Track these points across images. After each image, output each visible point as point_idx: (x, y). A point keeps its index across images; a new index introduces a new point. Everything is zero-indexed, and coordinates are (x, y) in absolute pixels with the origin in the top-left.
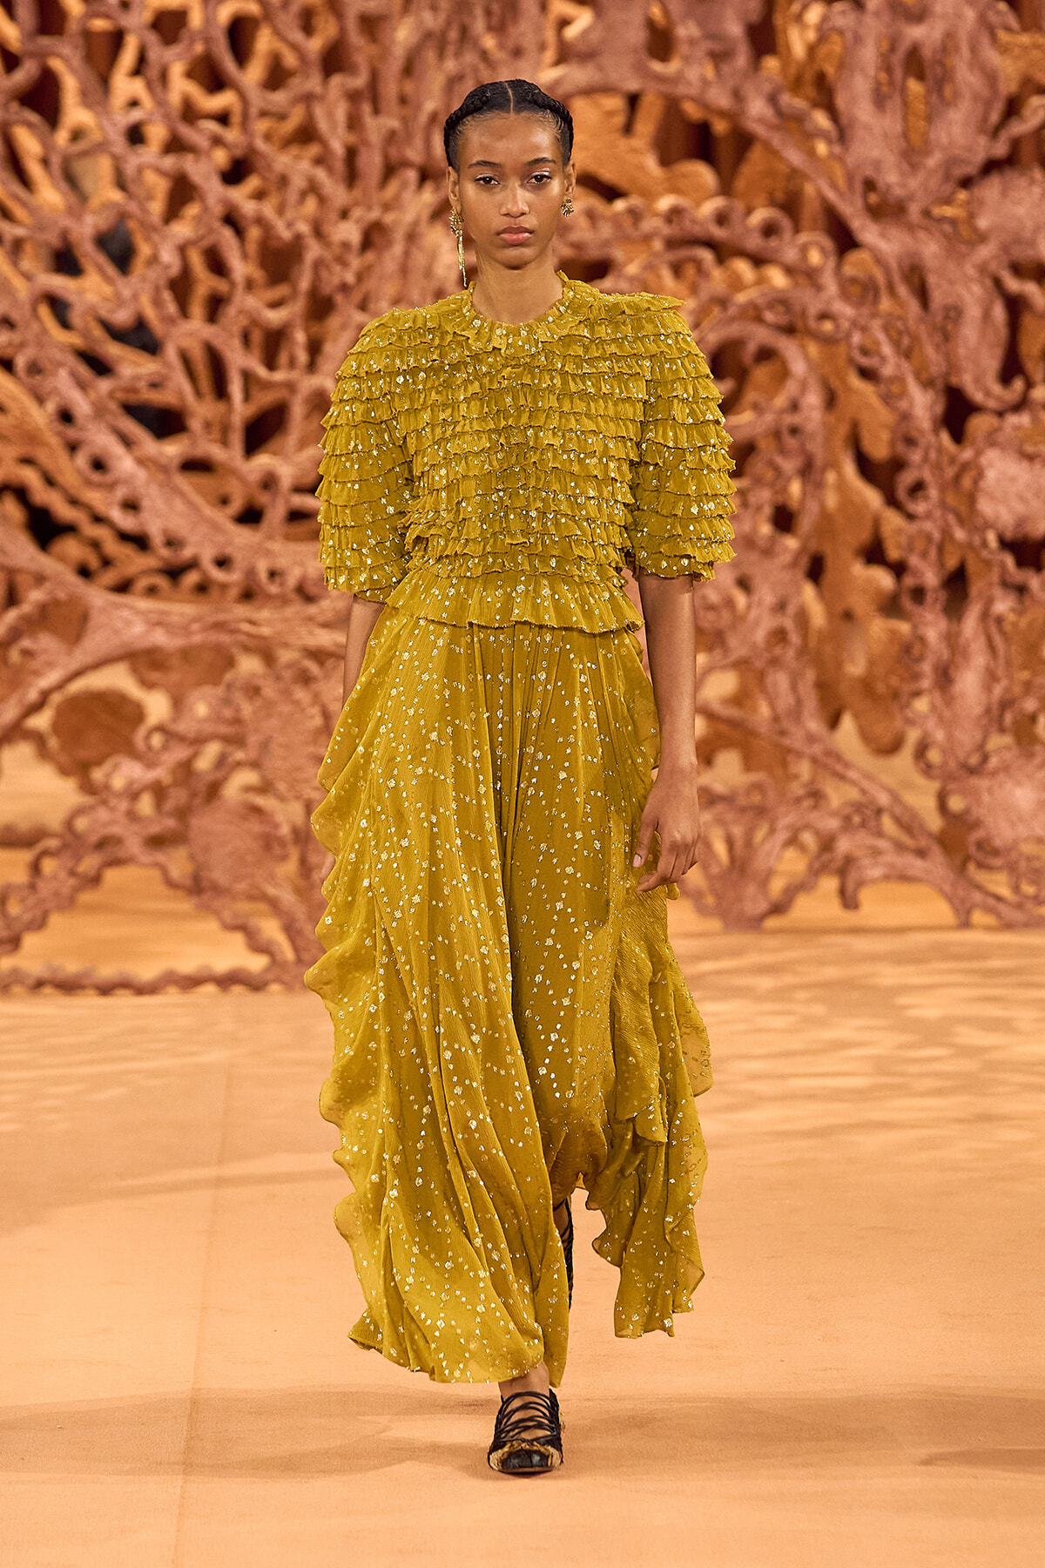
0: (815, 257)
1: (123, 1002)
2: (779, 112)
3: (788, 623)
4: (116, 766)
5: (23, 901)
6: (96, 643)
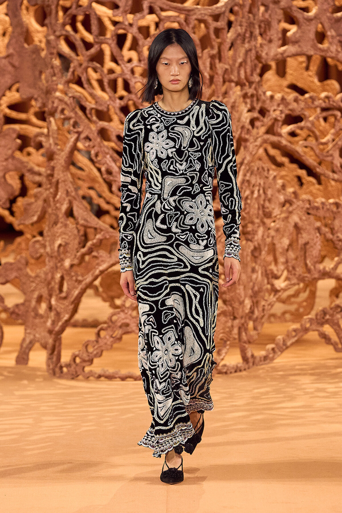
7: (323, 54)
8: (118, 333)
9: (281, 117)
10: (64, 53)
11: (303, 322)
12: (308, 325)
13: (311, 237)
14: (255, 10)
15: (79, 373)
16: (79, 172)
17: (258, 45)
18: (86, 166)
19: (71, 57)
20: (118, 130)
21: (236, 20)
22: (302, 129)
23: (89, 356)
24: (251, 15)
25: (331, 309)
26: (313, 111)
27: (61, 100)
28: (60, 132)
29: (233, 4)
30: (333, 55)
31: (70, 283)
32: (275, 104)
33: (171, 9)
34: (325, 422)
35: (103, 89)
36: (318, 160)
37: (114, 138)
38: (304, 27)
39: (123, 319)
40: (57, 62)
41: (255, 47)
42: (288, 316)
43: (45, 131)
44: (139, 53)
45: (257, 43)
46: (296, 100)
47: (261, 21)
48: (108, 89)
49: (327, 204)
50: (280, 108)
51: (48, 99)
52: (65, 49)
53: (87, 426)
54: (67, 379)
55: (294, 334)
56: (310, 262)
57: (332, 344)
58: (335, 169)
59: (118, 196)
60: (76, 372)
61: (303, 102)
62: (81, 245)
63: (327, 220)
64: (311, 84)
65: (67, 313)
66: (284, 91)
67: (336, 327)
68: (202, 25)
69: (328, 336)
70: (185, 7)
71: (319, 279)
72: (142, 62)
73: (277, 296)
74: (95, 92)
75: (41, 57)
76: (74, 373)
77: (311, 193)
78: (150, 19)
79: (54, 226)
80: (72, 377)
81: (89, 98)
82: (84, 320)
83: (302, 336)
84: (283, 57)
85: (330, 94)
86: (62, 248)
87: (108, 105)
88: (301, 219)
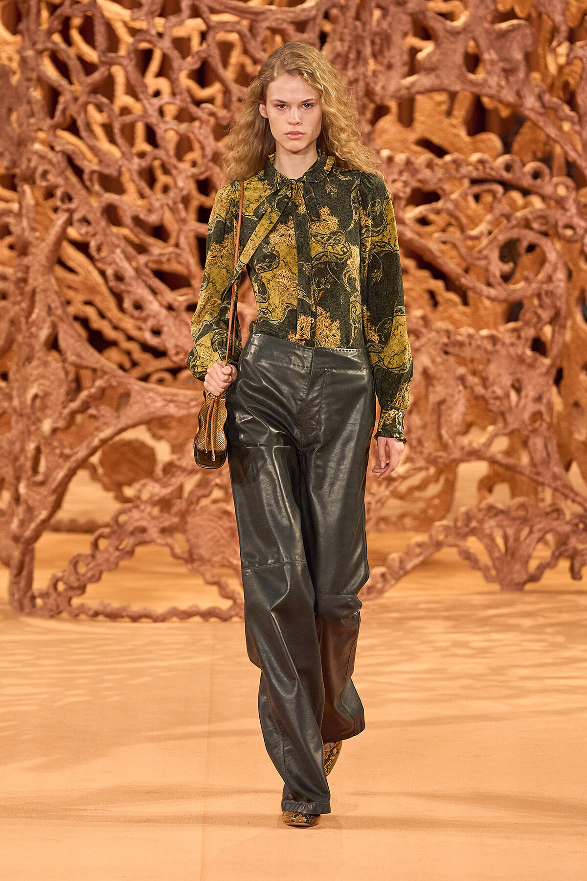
0: (562, 191)
1: (145, 625)
2: (544, 106)
3: (543, 409)
4: (144, 485)
5: (88, 565)
6: (133, 411)
7: (475, 90)
8: (128, 543)
9: (405, 192)
10: (49, 78)
11: (434, 532)
12: (441, 537)
13: (450, 391)
14: (365, 15)
15: (62, 608)
16: (69, 276)
17: (370, 73)
18: (80, 265)
19: (60, 85)
20: (134, 208)
21: (334, 31)
22: (438, 212)
23: (79, 580)
24: (358, 24)
25: (480, 510)
26: (457, 183)
27: (42, 157)
28: (40, 209)
29: (329, 4)
30: (493, 92)
31: (50, 458)
32: (396, 170)
33: (228, 10)
34: (466, 698)
35: (112, 140)
36: (464, 265)
37: (128, 221)
38: (447, 45)
39: (137, 520)
40: (37, 94)
41: (365, 76)
42: (408, 522)
43: (15, 206)
44: (173, 82)
45: (367, 70)
46: (430, 165)
47: (376, 34)
48: (120, 140)
49: (477, 337)
50: (404, 178)
51: (21, 155)
52: (51, 72)
53: (75, 695)
54: (43, 617)
55: (418, 550)
56: (447, 432)
57: (480, 569)
58: (492, 280)
59: (132, 317)
60: (58, 606)
61: (442, 168)
62: (70, 397)
63: (476, 365)
64: (456, 140)
65: (45, 509)
66: (408, 149)
67: (486, 541)
68: (278, 39)
69: (474, 555)
70: (250, 8)
71: (462, 460)
72: (178, 97)
73: (391, 488)
74: (98, 144)
75: (11, 85)
76: (54, 608)
77: (451, 319)
78: (192, 26)
79: (26, 364)
80: (51, 614)
81: (89, 155)
82: (73, 521)
83: (431, 554)
84: (410, 94)
85: (486, 156)
86: (38, 402)
87: (120, 167)
88: (433, 362)
